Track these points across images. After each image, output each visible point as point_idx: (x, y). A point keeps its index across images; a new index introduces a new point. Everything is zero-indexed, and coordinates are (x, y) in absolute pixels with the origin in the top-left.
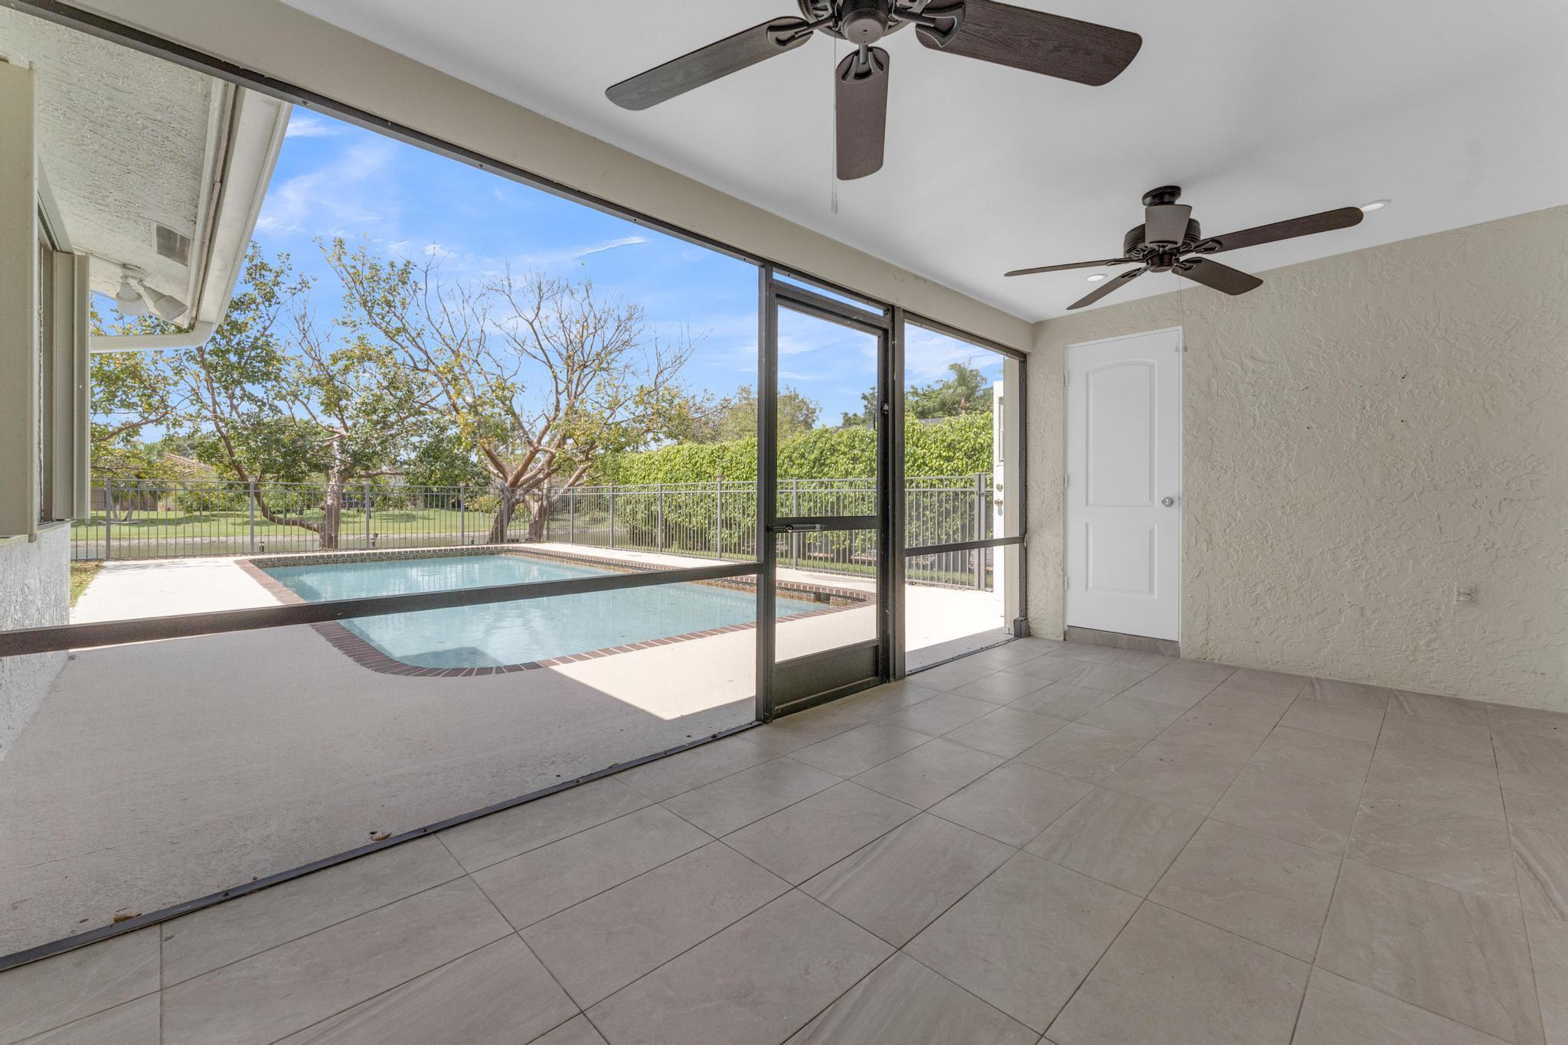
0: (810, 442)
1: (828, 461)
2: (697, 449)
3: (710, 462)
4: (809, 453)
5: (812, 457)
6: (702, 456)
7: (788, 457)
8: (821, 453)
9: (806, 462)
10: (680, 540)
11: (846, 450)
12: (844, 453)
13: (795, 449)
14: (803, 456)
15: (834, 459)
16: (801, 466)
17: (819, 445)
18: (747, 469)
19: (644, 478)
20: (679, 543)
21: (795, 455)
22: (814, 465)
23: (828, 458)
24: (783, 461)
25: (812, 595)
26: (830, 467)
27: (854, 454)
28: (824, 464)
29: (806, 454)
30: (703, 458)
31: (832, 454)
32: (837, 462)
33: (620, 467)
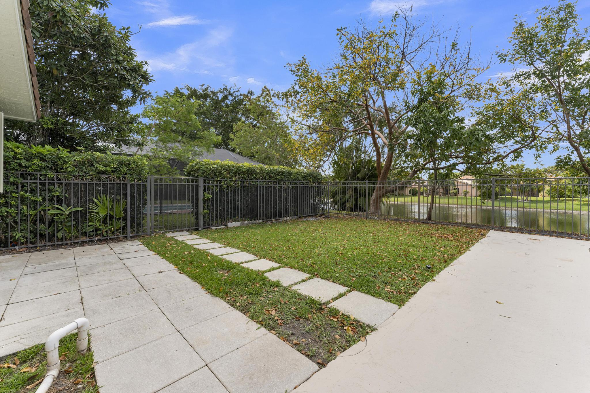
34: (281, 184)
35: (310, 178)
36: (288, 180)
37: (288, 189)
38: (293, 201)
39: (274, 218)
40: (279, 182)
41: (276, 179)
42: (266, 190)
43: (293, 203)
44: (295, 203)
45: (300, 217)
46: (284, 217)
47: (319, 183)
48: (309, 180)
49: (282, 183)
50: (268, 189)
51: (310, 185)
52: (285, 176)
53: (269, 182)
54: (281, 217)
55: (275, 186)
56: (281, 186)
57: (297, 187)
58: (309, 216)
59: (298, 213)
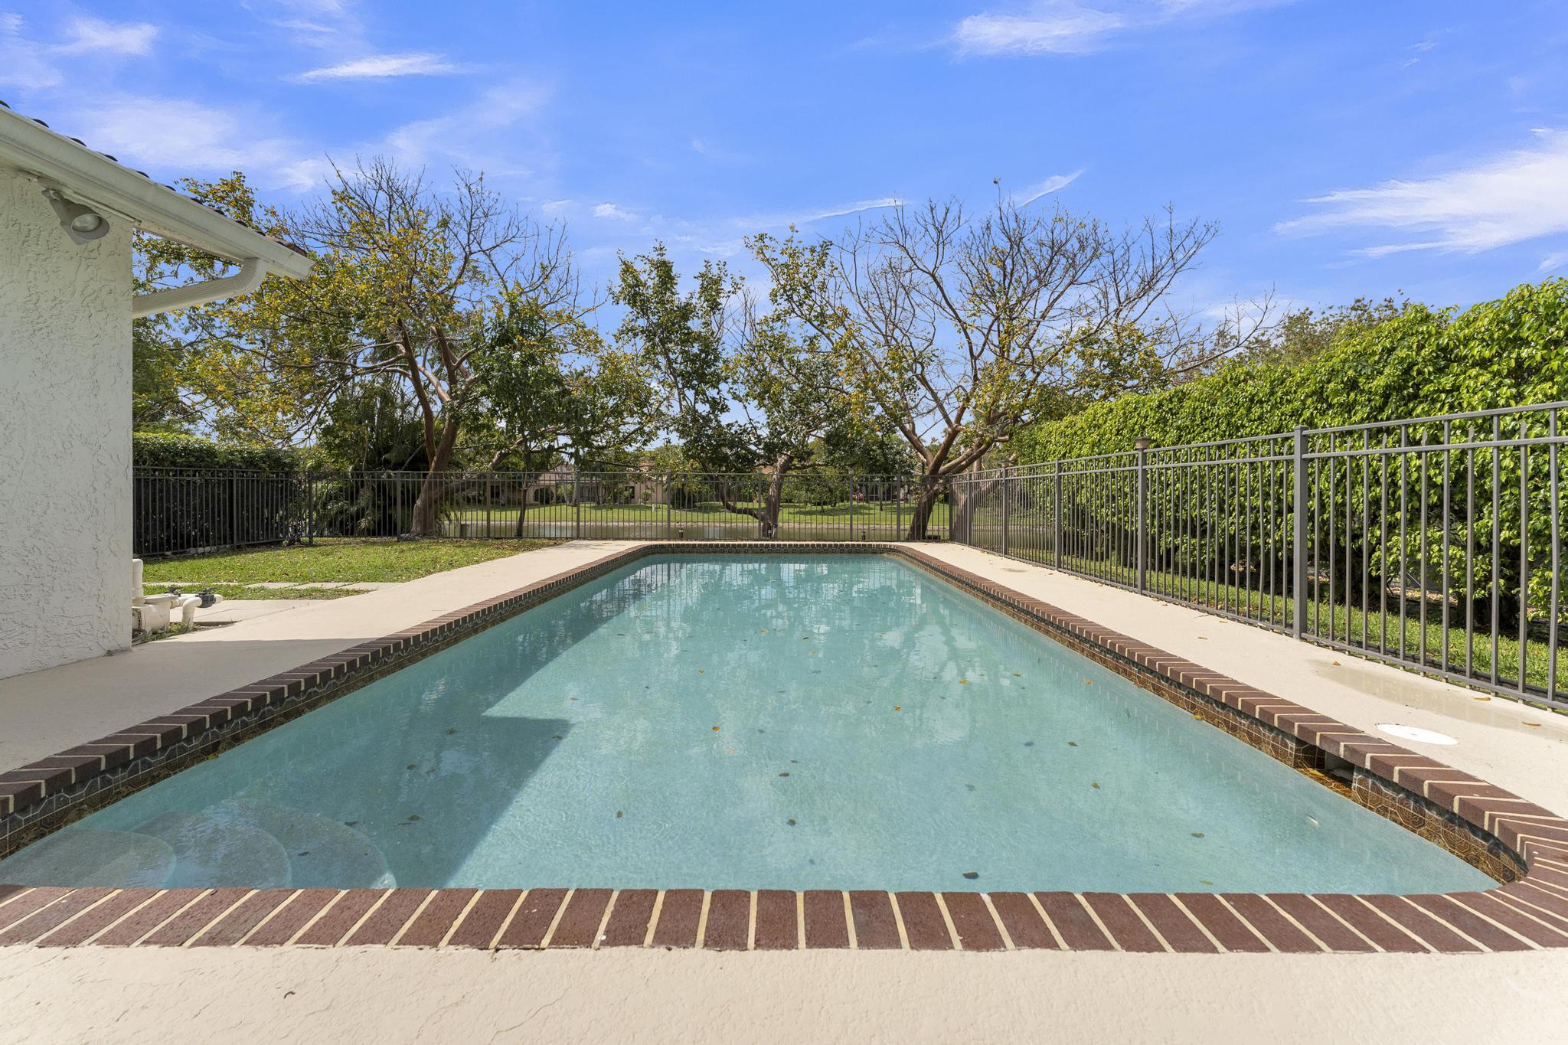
0: (1374, 353)
1: (1427, 389)
2: (1137, 402)
3: (1157, 422)
4: (1370, 378)
5: (1380, 382)
6: (1143, 413)
7: (1314, 393)
8: (1407, 372)
9: (1362, 399)
10: (1119, 550)
11: (1487, 354)
12: (1483, 363)
13: (1333, 373)
14: (1352, 385)
15: (1447, 381)
16: (1349, 408)
17: (1401, 353)
18: (1223, 427)
19: (1064, 455)
20: (1119, 554)
21: (1332, 385)
22: (1385, 404)
23: (1428, 381)
24: (1303, 402)
25: (1292, 745)
26: (1434, 401)
27: (1518, 358)
28: (1415, 396)
29: (1362, 380)
30: (1146, 417)
31: (1440, 371)
32: (1456, 388)
33: (1036, 444)
34: (188, 475)
35: (264, 462)
36: (207, 466)
37: (207, 487)
38: (219, 512)
39: (169, 549)
40: (181, 471)
41: (174, 463)
42: (146, 487)
43: (219, 516)
44: (225, 517)
45: (238, 547)
46: (195, 546)
47: (287, 474)
48: (260, 468)
49: (191, 473)
50: (154, 485)
51: (263, 478)
52: (197, 458)
53: (155, 471)
54: (189, 546)
55: (172, 479)
56: (188, 478)
57: (231, 482)
58: (261, 544)
59: (232, 538)
